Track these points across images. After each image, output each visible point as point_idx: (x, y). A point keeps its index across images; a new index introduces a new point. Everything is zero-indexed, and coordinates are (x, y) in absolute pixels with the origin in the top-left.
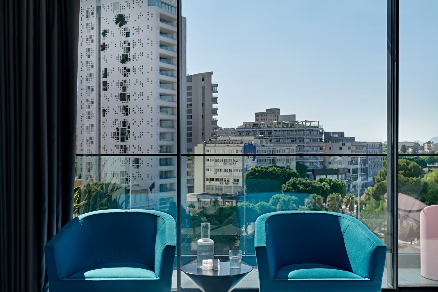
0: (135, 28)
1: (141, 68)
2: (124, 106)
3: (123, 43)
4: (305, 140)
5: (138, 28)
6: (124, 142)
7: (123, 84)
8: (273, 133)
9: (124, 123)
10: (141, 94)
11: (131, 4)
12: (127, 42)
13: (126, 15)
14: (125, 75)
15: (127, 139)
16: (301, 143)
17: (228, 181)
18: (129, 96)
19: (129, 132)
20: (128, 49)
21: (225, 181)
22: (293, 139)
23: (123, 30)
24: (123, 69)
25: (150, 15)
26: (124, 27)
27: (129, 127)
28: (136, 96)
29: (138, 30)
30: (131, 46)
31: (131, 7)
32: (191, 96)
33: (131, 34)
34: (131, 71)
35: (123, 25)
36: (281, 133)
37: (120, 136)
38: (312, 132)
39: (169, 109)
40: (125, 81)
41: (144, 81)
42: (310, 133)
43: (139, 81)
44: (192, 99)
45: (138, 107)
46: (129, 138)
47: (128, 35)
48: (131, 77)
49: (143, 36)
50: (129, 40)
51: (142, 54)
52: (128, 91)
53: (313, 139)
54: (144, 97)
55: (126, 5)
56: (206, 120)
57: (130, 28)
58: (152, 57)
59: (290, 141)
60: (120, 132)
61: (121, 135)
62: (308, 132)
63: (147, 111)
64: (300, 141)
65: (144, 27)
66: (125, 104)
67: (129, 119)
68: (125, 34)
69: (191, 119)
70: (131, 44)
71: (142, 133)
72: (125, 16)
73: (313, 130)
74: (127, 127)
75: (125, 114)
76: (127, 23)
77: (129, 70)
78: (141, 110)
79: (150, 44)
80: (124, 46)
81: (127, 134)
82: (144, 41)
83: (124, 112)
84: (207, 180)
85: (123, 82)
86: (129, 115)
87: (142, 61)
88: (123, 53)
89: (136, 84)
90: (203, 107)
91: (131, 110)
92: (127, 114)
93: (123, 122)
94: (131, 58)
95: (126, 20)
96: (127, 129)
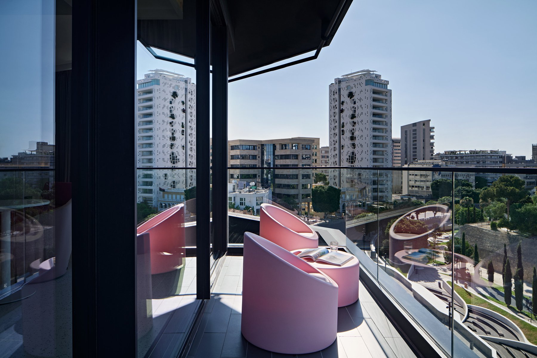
0: (358, 99)
1: (362, 121)
2: (352, 143)
3: (352, 107)
4: (486, 162)
5: (360, 99)
6: (353, 163)
7: (352, 131)
8: (464, 158)
9: (353, 153)
10: (362, 136)
11: (356, 86)
12: (354, 107)
13: (354, 92)
14: (353, 126)
15: (354, 162)
16: (483, 164)
18: (355, 138)
19: (355, 158)
20: (355, 111)
22: (483, 161)
23: (352, 100)
24: (352, 122)
25: (367, 91)
26: (352, 99)
27: (355, 155)
28: (359, 137)
29: (360, 100)
30: (356, 109)
31: (356, 87)
32: (416, 135)
33: (356, 102)
34: (356, 123)
35: (352, 98)
36: (469, 157)
37: (350, 160)
38: (493, 157)
39: (380, 144)
40: (353, 129)
41: (363, 129)
42: (491, 157)
43: (360, 129)
45: (360, 144)
46: (355, 162)
47: (355, 103)
48: (357, 126)
49: (362, 103)
50: (356, 106)
51: (362, 113)
52: (355, 135)
53: (493, 162)
54: (364, 138)
55: (353, 86)
56: (426, 150)
57: (356, 99)
58: (368, 114)
59: (476, 163)
60: (350, 158)
61: (351, 160)
62: (490, 157)
63: (365, 146)
64: (483, 163)
65: (363, 98)
66: (353, 142)
67: (356, 151)
68: (353, 102)
69: (416, 149)
70: (356, 108)
71: (362, 159)
72: (353, 93)
74: (354, 155)
75: (353, 148)
76: (354, 96)
77: (355, 123)
78: (361, 146)
79: (367, 107)
80: (353, 109)
81: (354, 159)
82: (363, 106)
83: (352, 147)
84: (410, 187)
85: (352, 130)
86: (355, 148)
87: (363, 117)
88: (352, 113)
89: (359, 130)
90: (424, 142)
91: (356, 145)
92: (354, 148)
93: (352, 152)
94: (356, 116)
95: (354, 94)
96: (354, 157)
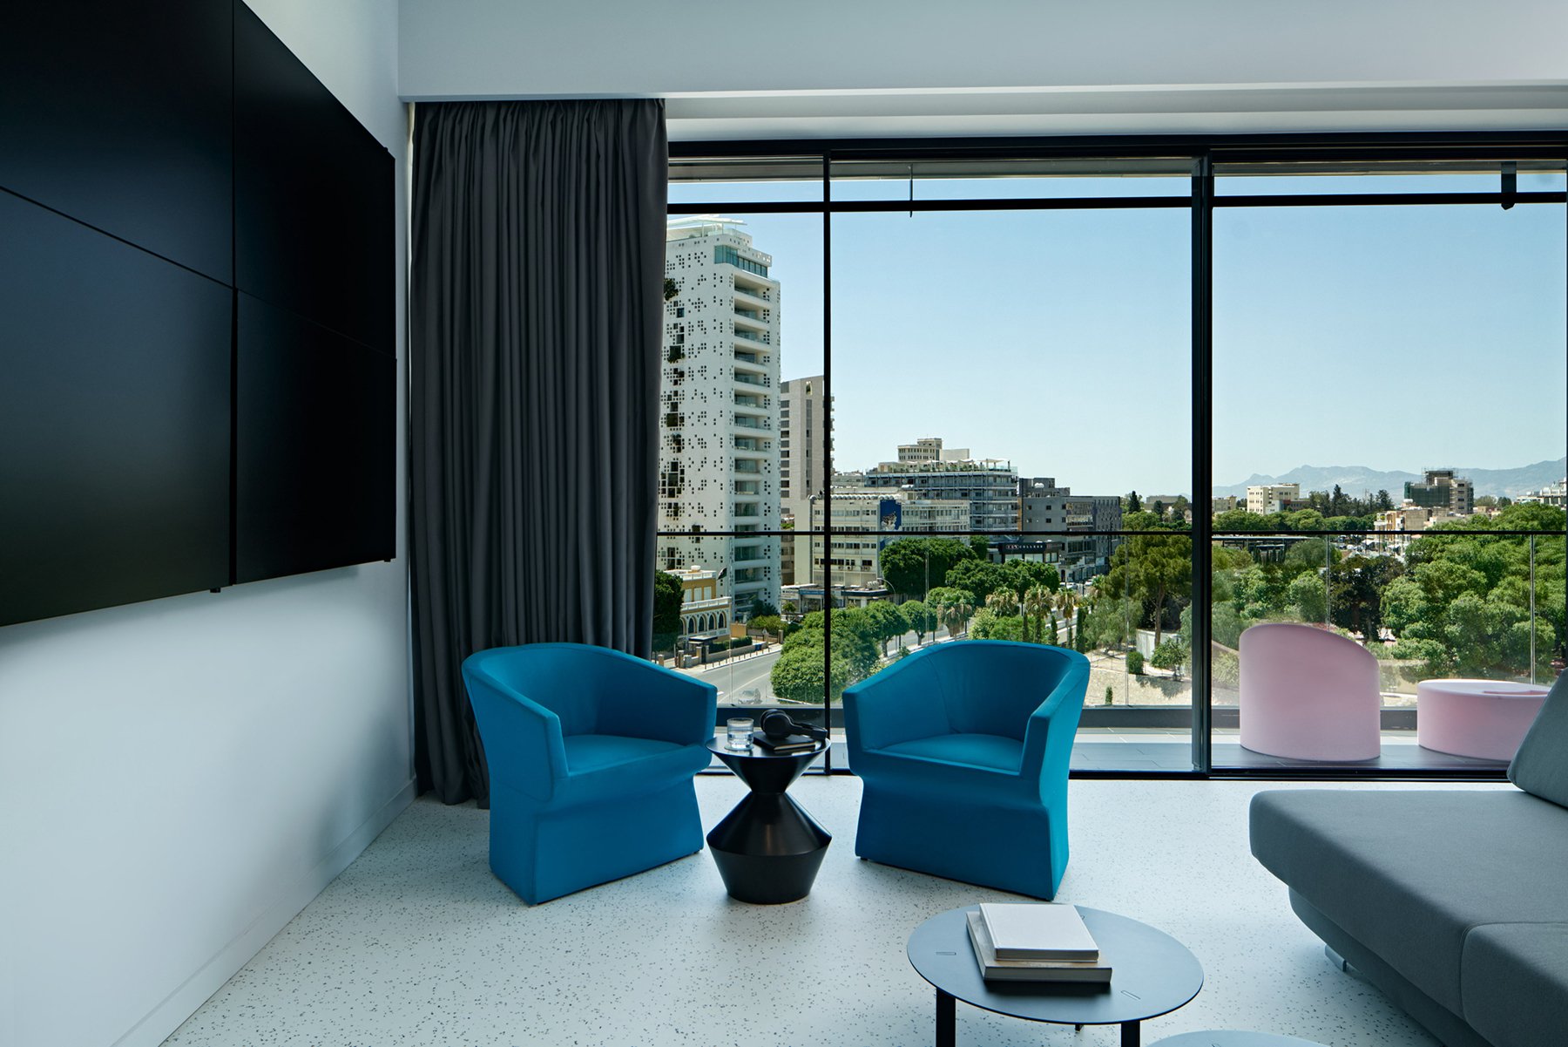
0: (692, 301)
1: (703, 369)
2: (674, 436)
3: (672, 326)
4: (985, 493)
5: (697, 301)
6: (674, 496)
7: (673, 397)
8: (931, 481)
9: (675, 466)
10: (704, 415)
11: (687, 263)
12: (679, 326)
13: (678, 279)
14: (676, 383)
15: (679, 492)
16: (978, 498)
17: (853, 564)
18: (682, 419)
19: (682, 480)
20: (681, 338)
21: (848, 564)
22: (965, 492)
23: (673, 304)
24: (672, 372)
25: (718, 279)
26: (673, 299)
27: (682, 472)
28: (694, 419)
29: (698, 304)
30: (686, 333)
31: (686, 265)
32: (788, 417)
33: (686, 312)
34: (686, 375)
35: (671, 297)
36: (943, 481)
37: (667, 487)
38: (998, 479)
39: (750, 441)
40: (676, 393)
41: (709, 393)
42: (995, 481)
43: (699, 392)
44: (790, 423)
45: (698, 437)
46: (682, 491)
47: (680, 313)
48: (687, 386)
49: (706, 315)
50: (683, 322)
51: (704, 346)
52: (681, 409)
53: (1000, 491)
54: (709, 420)
55: (676, 261)
56: (813, 459)
57: (685, 301)
58: (721, 350)
59: (960, 495)
60: (667, 480)
61: (669, 485)
62: (991, 479)
63: (712, 444)
64: (977, 494)
65: (708, 300)
66: (675, 433)
67: (683, 458)
68: (676, 311)
69: (788, 456)
70: (686, 329)
71: (704, 483)
72: (675, 281)
73: (999, 476)
74: (679, 472)
75: (676, 450)
76: (679, 293)
77: (682, 374)
78: (702, 443)
79: (718, 329)
80: (674, 332)
81: (679, 483)
82: (708, 324)
83: (674, 445)
84: (817, 563)
85: (672, 394)
86: (683, 450)
87: (705, 358)
88: (672, 345)
89: (695, 397)
90: (808, 436)
91: (686, 442)
92: (679, 450)
93: (672, 463)
94: (686, 352)
95: (677, 287)
96: (679, 476)
